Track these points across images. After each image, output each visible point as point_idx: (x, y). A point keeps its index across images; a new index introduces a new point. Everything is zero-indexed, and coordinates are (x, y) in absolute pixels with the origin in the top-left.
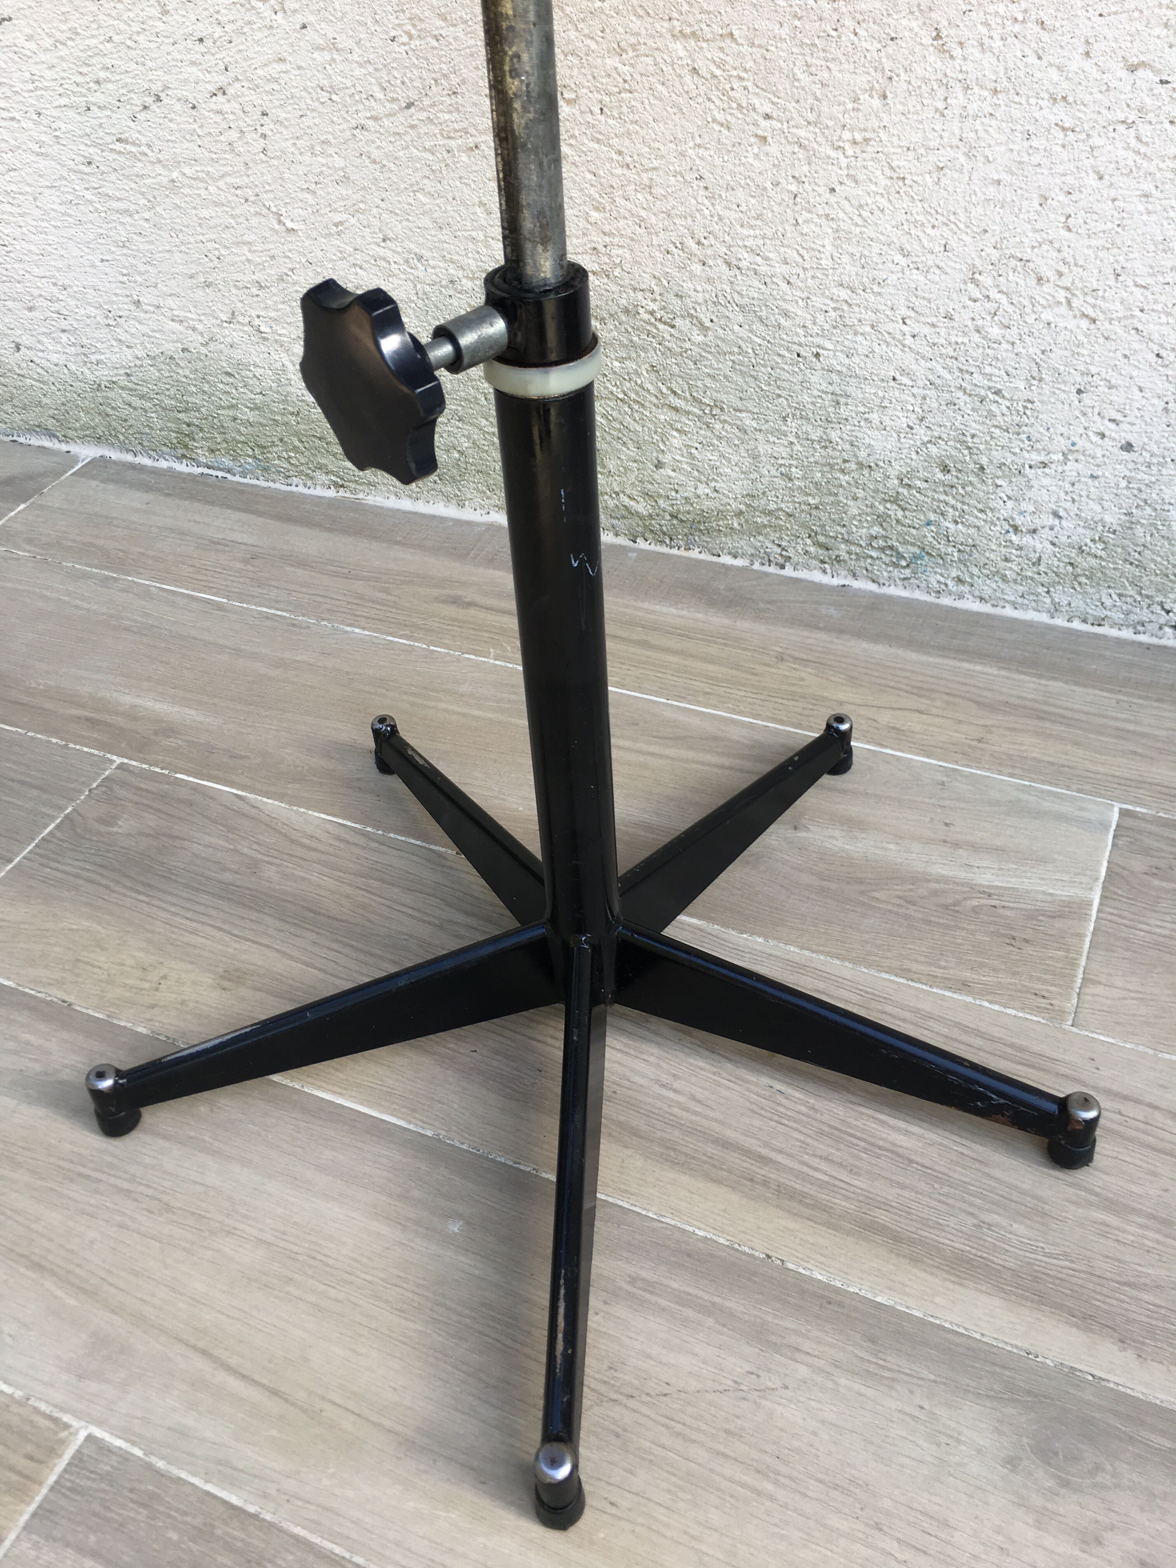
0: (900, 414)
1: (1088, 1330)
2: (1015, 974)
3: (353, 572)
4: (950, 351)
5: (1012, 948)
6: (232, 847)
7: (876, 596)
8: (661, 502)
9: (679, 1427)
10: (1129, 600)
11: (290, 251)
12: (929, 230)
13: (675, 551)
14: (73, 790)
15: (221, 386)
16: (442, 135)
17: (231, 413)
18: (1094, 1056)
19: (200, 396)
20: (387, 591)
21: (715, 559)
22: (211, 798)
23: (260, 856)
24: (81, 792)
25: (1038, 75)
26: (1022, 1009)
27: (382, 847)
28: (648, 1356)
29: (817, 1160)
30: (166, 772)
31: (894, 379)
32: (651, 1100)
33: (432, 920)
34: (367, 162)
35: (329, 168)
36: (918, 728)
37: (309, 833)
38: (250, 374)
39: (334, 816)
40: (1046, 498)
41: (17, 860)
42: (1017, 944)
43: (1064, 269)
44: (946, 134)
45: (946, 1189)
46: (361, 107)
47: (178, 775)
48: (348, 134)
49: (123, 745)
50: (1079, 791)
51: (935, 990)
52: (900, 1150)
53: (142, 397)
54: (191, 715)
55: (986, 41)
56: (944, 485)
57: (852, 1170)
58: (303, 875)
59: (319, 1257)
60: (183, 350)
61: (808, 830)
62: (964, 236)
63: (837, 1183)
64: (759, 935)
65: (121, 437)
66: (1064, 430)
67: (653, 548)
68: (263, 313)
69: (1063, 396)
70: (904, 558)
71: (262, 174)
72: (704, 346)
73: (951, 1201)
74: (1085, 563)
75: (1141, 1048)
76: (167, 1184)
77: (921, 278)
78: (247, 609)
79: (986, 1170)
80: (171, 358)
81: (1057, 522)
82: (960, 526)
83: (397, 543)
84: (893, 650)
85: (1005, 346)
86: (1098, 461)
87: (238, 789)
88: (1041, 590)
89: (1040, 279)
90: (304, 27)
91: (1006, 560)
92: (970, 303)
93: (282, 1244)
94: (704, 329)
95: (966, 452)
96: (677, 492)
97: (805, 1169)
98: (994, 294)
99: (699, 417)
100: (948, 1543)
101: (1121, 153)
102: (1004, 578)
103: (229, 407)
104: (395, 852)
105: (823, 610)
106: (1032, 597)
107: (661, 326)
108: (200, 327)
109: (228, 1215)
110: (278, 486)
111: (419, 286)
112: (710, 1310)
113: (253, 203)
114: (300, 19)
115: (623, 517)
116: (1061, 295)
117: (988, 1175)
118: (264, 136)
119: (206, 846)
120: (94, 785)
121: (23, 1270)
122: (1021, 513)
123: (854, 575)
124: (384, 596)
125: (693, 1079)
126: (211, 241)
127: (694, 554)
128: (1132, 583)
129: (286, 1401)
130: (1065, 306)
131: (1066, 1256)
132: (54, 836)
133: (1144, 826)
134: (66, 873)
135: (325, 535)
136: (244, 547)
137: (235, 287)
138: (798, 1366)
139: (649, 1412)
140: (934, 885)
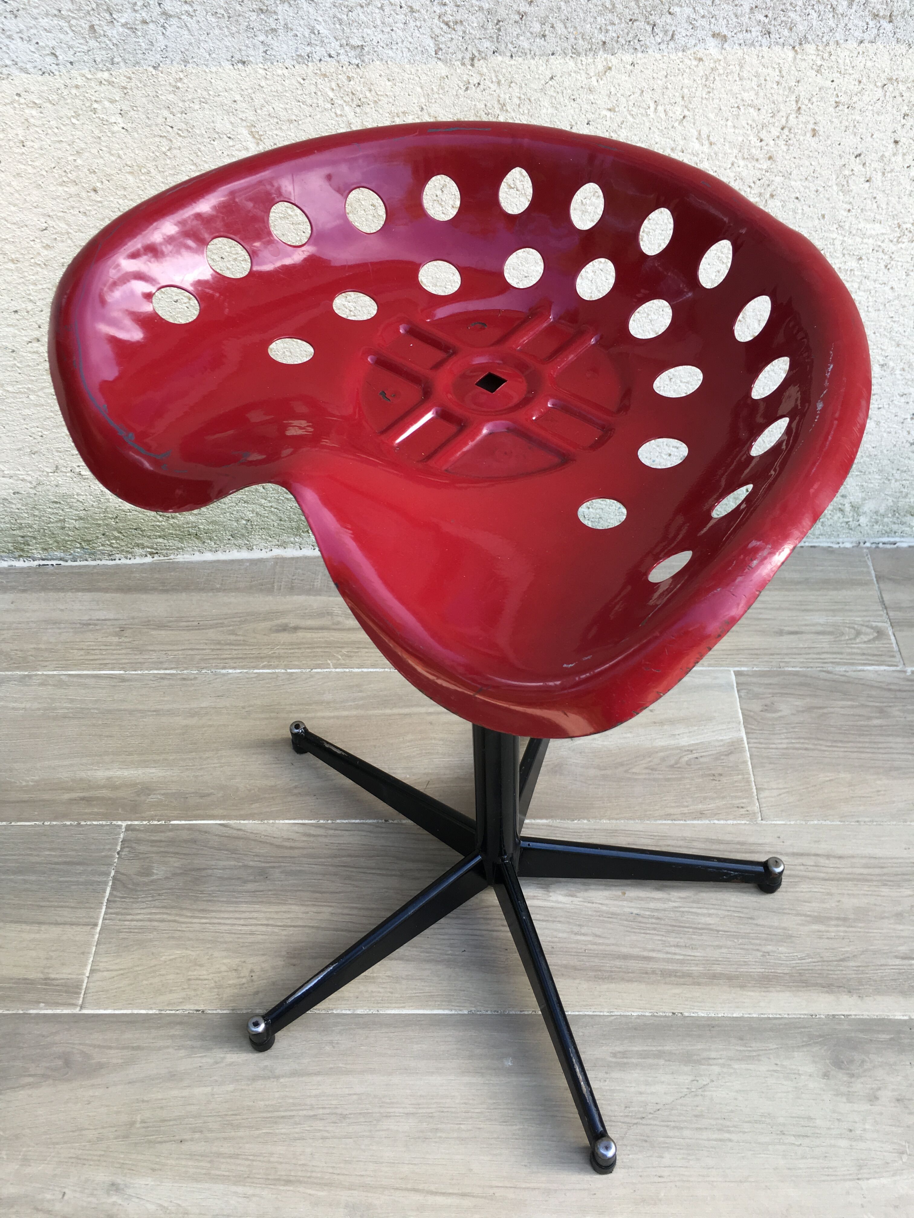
1: (831, 992)
2: (723, 798)
3: (201, 623)
5: (714, 782)
6: (241, 864)
9: (672, 1124)
14: (106, 856)
15: (50, 510)
17: (59, 525)
18: (778, 835)
19: (31, 518)
20: (233, 633)
22: (206, 832)
23: (263, 865)
24: (112, 857)
26: (734, 819)
27: (337, 832)
28: (641, 1093)
29: (673, 948)
30: (163, 822)
32: (574, 945)
33: (394, 873)
37: (285, 837)
38: (74, 500)
39: (295, 819)
41: (100, 922)
42: (717, 778)
45: (740, 941)
47: (173, 822)
49: (120, 811)
50: (709, 665)
51: (688, 822)
52: (711, 927)
54: (153, 773)
57: (693, 947)
58: (298, 868)
59: (445, 1110)
60: (14, 493)
63: (689, 958)
64: (584, 818)
73: (746, 947)
75: (798, 822)
76: (334, 1102)
78: (142, 675)
79: (755, 922)
80: (5, 499)
82: (591, 510)
83: (218, 590)
87: (220, 820)
93: (420, 1111)
97: (669, 956)
100: (815, 1127)
103: (57, 522)
104: (347, 833)
108: (29, 478)
109: (381, 1107)
110: (104, 562)
112: (659, 1055)
117: (757, 925)
119: (223, 869)
120: (119, 848)
124: (232, 637)
125: (590, 924)
126: (35, 427)
129: (473, 1196)
131: (808, 956)
132: (116, 896)
133: (750, 679)
134: (141, 920)
135: (164, 596)
136: (108, 623)
137: (58, 451)
138: (713, 1067)
139: (655, 1122)
140: (661, 754)
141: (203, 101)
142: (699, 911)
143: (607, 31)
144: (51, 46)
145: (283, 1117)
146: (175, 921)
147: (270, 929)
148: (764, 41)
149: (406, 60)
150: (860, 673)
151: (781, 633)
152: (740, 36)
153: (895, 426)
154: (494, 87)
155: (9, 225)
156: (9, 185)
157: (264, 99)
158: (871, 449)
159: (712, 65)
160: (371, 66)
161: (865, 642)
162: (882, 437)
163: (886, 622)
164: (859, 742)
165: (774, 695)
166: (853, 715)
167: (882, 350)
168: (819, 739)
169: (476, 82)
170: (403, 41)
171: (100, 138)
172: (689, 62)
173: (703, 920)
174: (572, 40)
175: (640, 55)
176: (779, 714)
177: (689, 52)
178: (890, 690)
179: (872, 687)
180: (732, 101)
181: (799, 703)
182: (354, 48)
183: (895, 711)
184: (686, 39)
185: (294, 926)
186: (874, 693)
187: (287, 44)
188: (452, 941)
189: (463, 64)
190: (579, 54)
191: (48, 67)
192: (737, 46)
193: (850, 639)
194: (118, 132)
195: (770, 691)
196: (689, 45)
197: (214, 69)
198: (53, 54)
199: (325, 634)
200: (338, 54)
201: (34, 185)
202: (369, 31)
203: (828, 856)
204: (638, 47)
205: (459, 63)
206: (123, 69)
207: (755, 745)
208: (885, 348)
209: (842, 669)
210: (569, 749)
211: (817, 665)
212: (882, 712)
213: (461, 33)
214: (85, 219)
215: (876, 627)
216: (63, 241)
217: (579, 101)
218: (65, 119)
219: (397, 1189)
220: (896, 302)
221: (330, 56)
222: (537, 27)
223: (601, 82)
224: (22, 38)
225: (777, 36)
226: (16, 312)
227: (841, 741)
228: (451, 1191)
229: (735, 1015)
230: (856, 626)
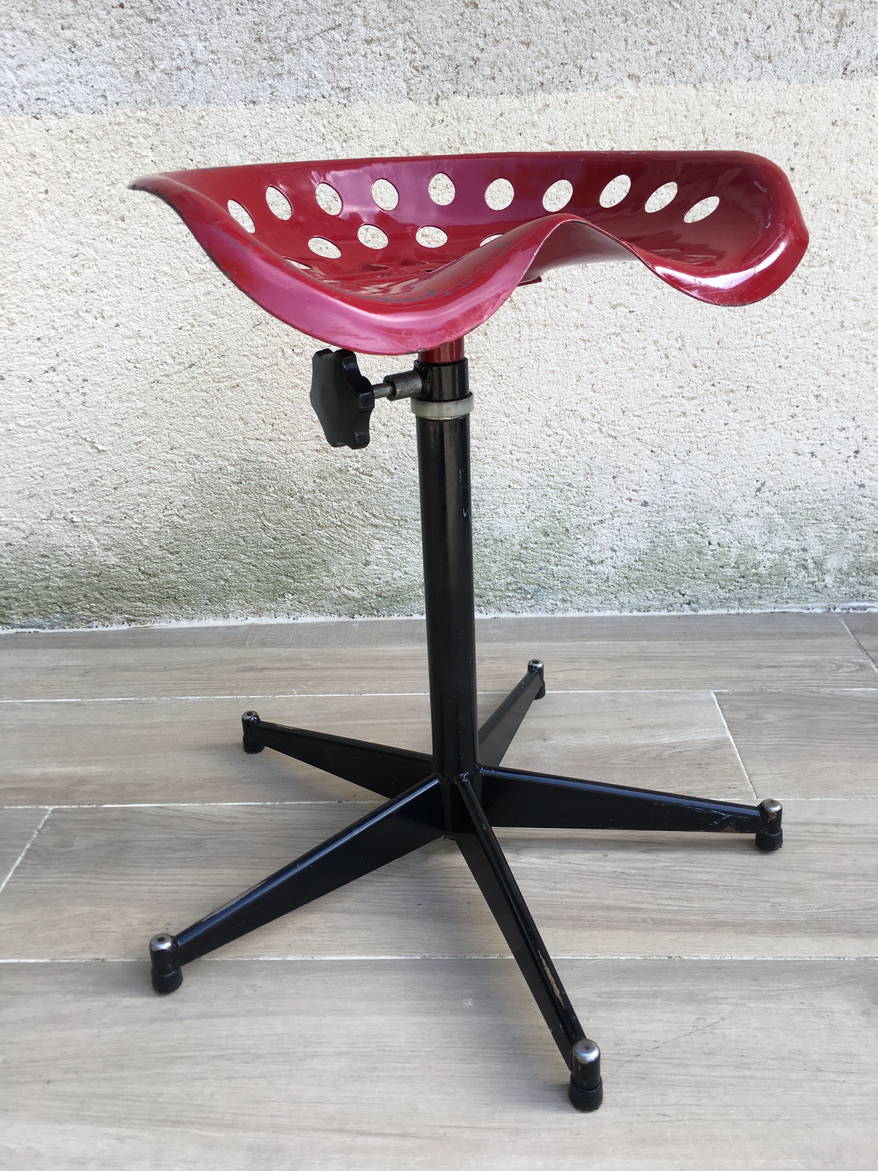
0: (516, 506)
1: (862, 937)
2: (712, 781)
3: (168, 667)
4: (539, 466)
5: (701, 769)
6: (173, 837)
7: (517, 619)
8: (370, 588)
9: (676, 1061)
10: (661, 592)
11: (100, 465)
12: (519, 401)
13: (381, 618)
14: (24, 833)
15: (37, 565)
16: (214, 381)
17: (44, 584)
19: (18, 576)
20: (198, 673)
21: (409, 618)
22: (139, 812)
23: (198, 837)
24: (32, 833)
25: (567, 315)
26: (727, 797)
27: (284, 811)
28: (634, 1031)
29: (666, 900)
30: (94, 806)
31: (509, 486)
32: (548, 899)
34: (161, 402)
35: (132, 409)
36: (582, 678)
37: (227, 815)
38: (62, 553)
39: (239, 802)
40: (606, 541)
42: (704, 767)
43: (595, 412)
44: (522, 350)
45: (744, 894)
46: (157, 369)
47: (105, 806)
48: (147, 386)
49: (50, 797)
50: (688, 689)
52: (708, 882)
54: (93, 769)
55: (537, 300)
56: (547, 544)
57: (687, 900)
58: (237, 839)
59: (387, 1049)
60: (7, 545)
61: (553, 739)
62: (539, 402)
63: (683, 908)
66: (610, 500)
67: (366, 619)
68: (76, 509)
69: (606, 481)
70: (529, 593)
71: (81, 418)
72: (392, 485)
73: (751, 899)
74: (633, 575)
75: (798, 799)
76: (248, 1042)
77: (518, 428)
78: (99, 701)
79: (760, 878)
81: (614, 554)
82: (560, 567)
83: (190, 646)
84: (543, 643)
85: (570, 458)
86: (630, 515)
87: (157, 803)
88: (612, 597)
89: (583, 420)
90: (118, 325)
91: (589, 582)
92: (547, 438)
93: (356, 1050)
94: (391, 474)
95: (557, 522)
96: (380, 579)
98: (559, 431)
99: (391, 528)
100: (860, 1063)
101: (615, 349)
102: (590, 594)
103: (42, 580)
104: (295, 811)
105: (491, 632)
106: (607, 602)
107: (363, 477)
108: (23, 526)
109: (306, 1046)
110: (81, 629)
111: (196, 475)
112: (655, 995)
113: (73, 437)
114: (115, 321)
115: (344, 603)
116: (596, 426)
117: (762, 880)
118: (84, 394)
119: (153, 841)
120: (40, 827)
121: (167, 1129)
122: (594, 552)
123: (500, 610)
124: (197, 676)
125: (567, 881)
126: (37, 466)
127: (395, 617)
128: (661, 582)
129: (417, 1137)
130: (598, 432)
131: (827, 906)
132: (26, 864)
133: (731, 697)
134: (49, 883)
135: (136, 650)
136: (75, 668)
137: (54, 494)
138: (723, 1006)
139: (654, 1060)
140: (641, 750)
141: (220, 137)
142: (694, 869)
143: (544, 73)
144: (103, 88)
145: (182, 1057)
146: (89, 883)
147: (195, 889)
148: (670, 80)
149: (384, 100)
150: (848, 693)
151: (760, 667)
152: (650, 76)
153: (840, 465)
154: (455, 123)
155: (46, 252)
156: (52, 214)
157: (269, 134)
158: (822, 492)
159: (630, 102)
160: (356, 105)
161: (848, 672)
162: (830, 478)
163: (867, 659)
164: (856, 740)
165: (758, 708)
167: (814, 379)
168: (812, 738)
169: (440, 118)
170: (382, 83)
171: (132, 169)
172: (611, 100)
173: (699, 877)
174: (516, 82)
175: (571, 94)
176: (766, 721)
177: (610, 91)
179: (861, 701)
180: (650, 133)
181: (784, 713)
182: (343, 90)
184: (607, 80)
185: (224, 886)
186: (865, 705)
187: (290, 87)
188: (406, 897)
189: (430, 103)
190: (522, 94)
191: (98, 107)
192: (648, 85)
193: (833, 670)
194: (148, 164)
195: (754, 705)
196: (610, 85)
197: (230, 108)
198: (104, 96)
199: (292, 672)
200: (330, 95)
201: (72, 214)
202: (355, 75)
203: (836, 825)
204: (570, 87)
205: (426, 102)
206: (158, 108)
207: (743, 741)
208: (816, 376)
209: (828, 690)
210: (542, 747)
211: (801, 687)
213: (427, 77)
214: (111, 246)
215: (858, 662)
216: (89, 268)
217: (524, 135)
218: (106, 152)
219: (318, 1130)
220: (818, 328)
221: (324, 97)
222: (487, 71)
223: (542, 118)
224: (81, 82)
225: (681, 76)
226: (39, 339)
227: (837, 740)
228: (388, 1131)
229: (745, 958)
230: (836, 662)
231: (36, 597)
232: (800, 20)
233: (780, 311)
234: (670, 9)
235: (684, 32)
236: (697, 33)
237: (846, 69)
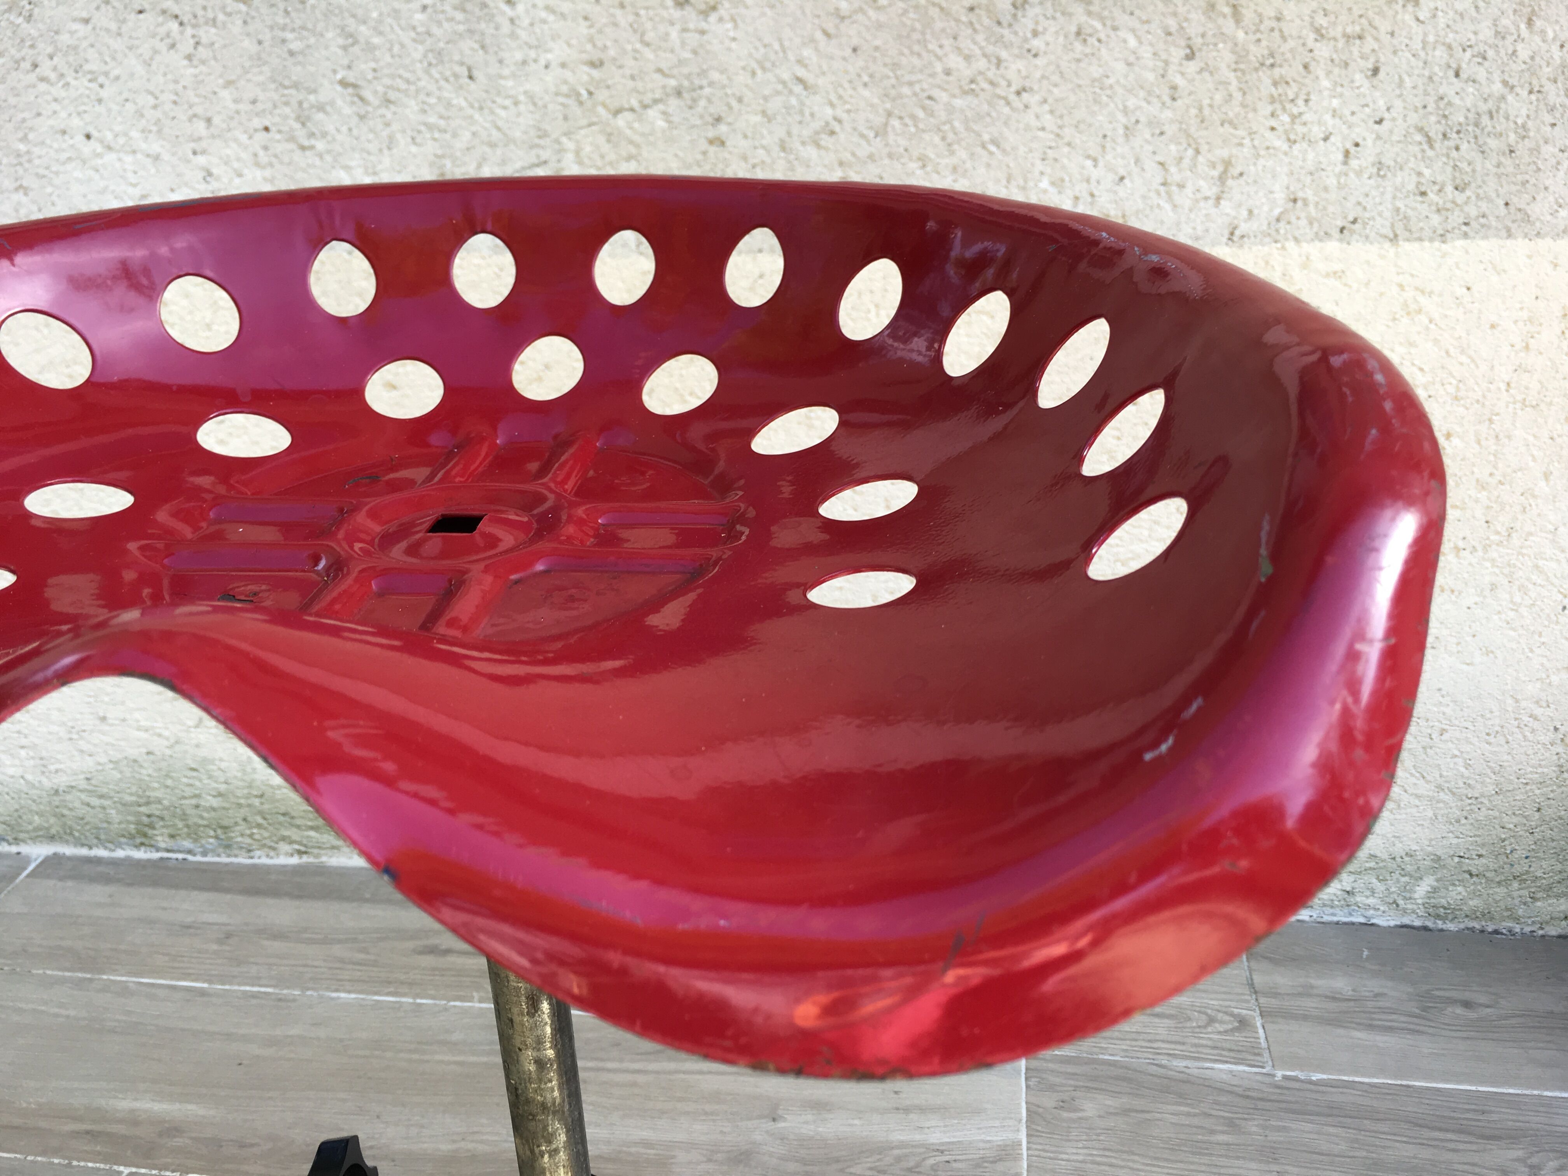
3: (329, 936)
15: (184, 780)
17: (193, 801)
19: (163, 790)
20: (364, 950)
38: (215, 768)
49: (128, 1153)
53: (101, 797)
54: (192, 1110)
60: (148, 753)
61: (785, 1120)
65: (77, 834)
78: (231, 990)
80: (135, 761)
83: (367, 901)
103: (192, 797)
108: (166, 733)
110: (240, 860)
124: (364, 956)
133: (1046, 1065)
135: (297, 903)
136: (216, 927)
140: (896, 1152)
150: (1207, 1072)
161: (1220, 1033)
163: (1254, 1010)
164: (1192, 1163)
165: (1076, 1088)
166: (1188, 1125)
168: (1133, 1154)
176: (1080, 1114)
178: (1248, 1097)
179: (1221, 1090)
181: (1111, 1102)
183: (1252, 1127)
186: (1223, 1099)
193: (1199, 1027)
195: (1072, 1082)
207: (1037, 1153)
209: (1180, 1064)
210: (767, 1132)
211: (1146, 1055)
212: (1232, 1125)
215: (1239, 1015)
230: (1209, 1011)
231: (184, 817)
232: (1166, 170)
233: (1146, 533)
234: (984, 153)
235: (1004, 182)
236: (1021, 182)
237: (1232, 234)
